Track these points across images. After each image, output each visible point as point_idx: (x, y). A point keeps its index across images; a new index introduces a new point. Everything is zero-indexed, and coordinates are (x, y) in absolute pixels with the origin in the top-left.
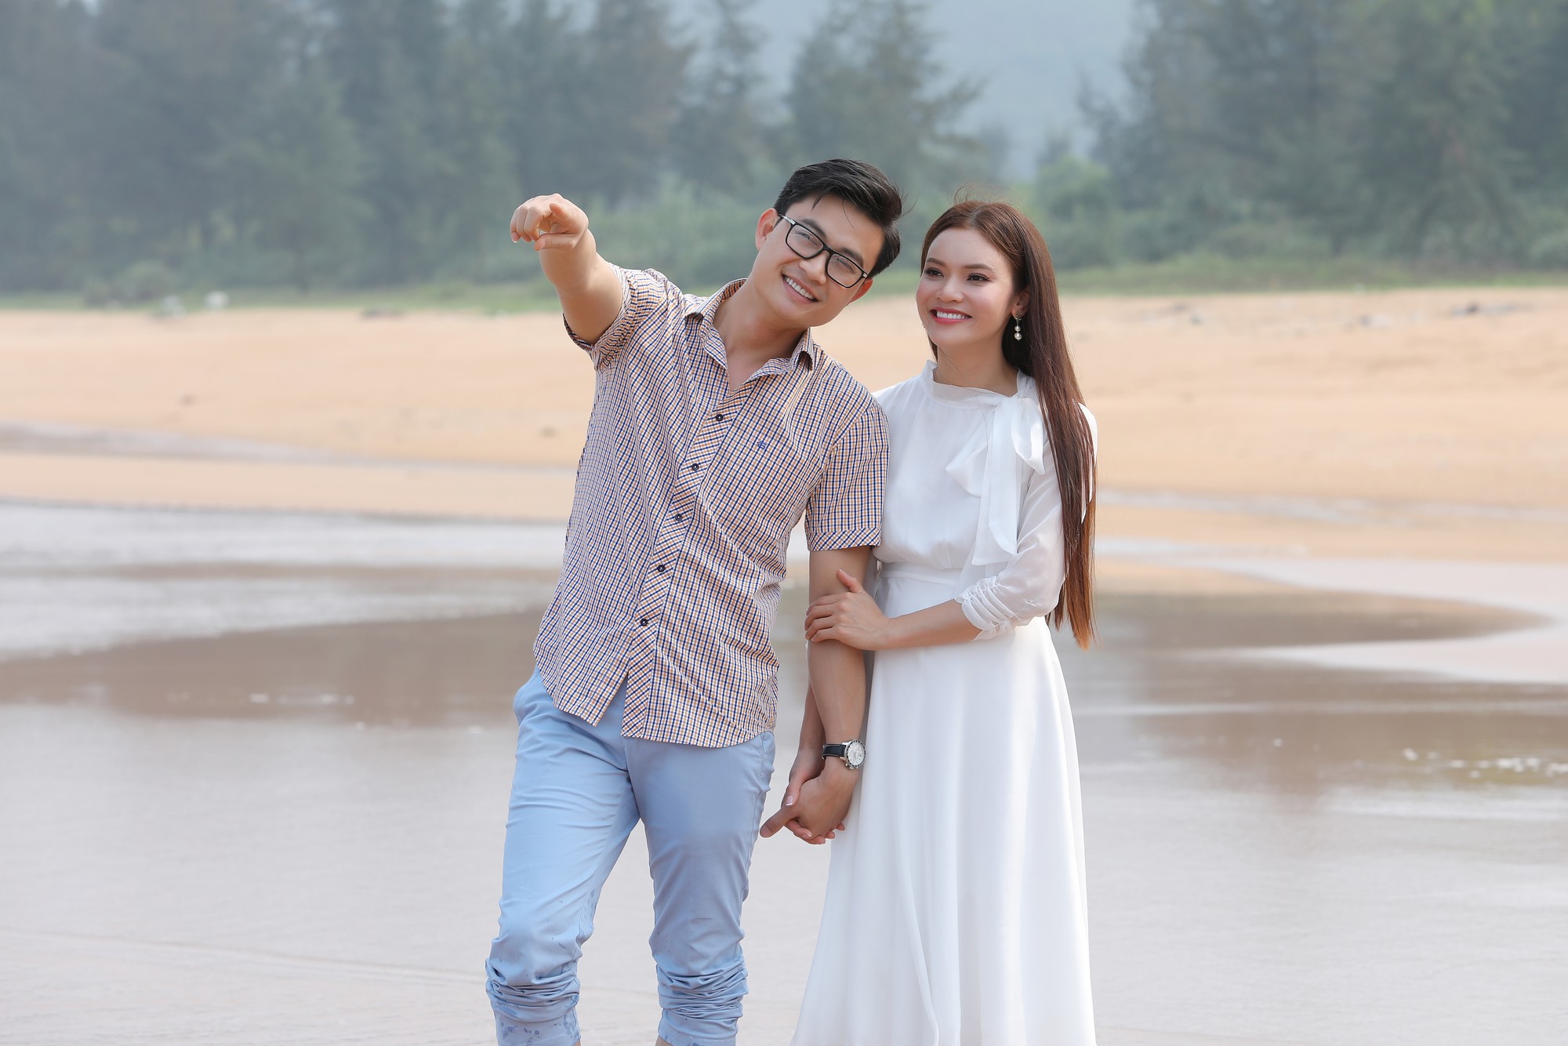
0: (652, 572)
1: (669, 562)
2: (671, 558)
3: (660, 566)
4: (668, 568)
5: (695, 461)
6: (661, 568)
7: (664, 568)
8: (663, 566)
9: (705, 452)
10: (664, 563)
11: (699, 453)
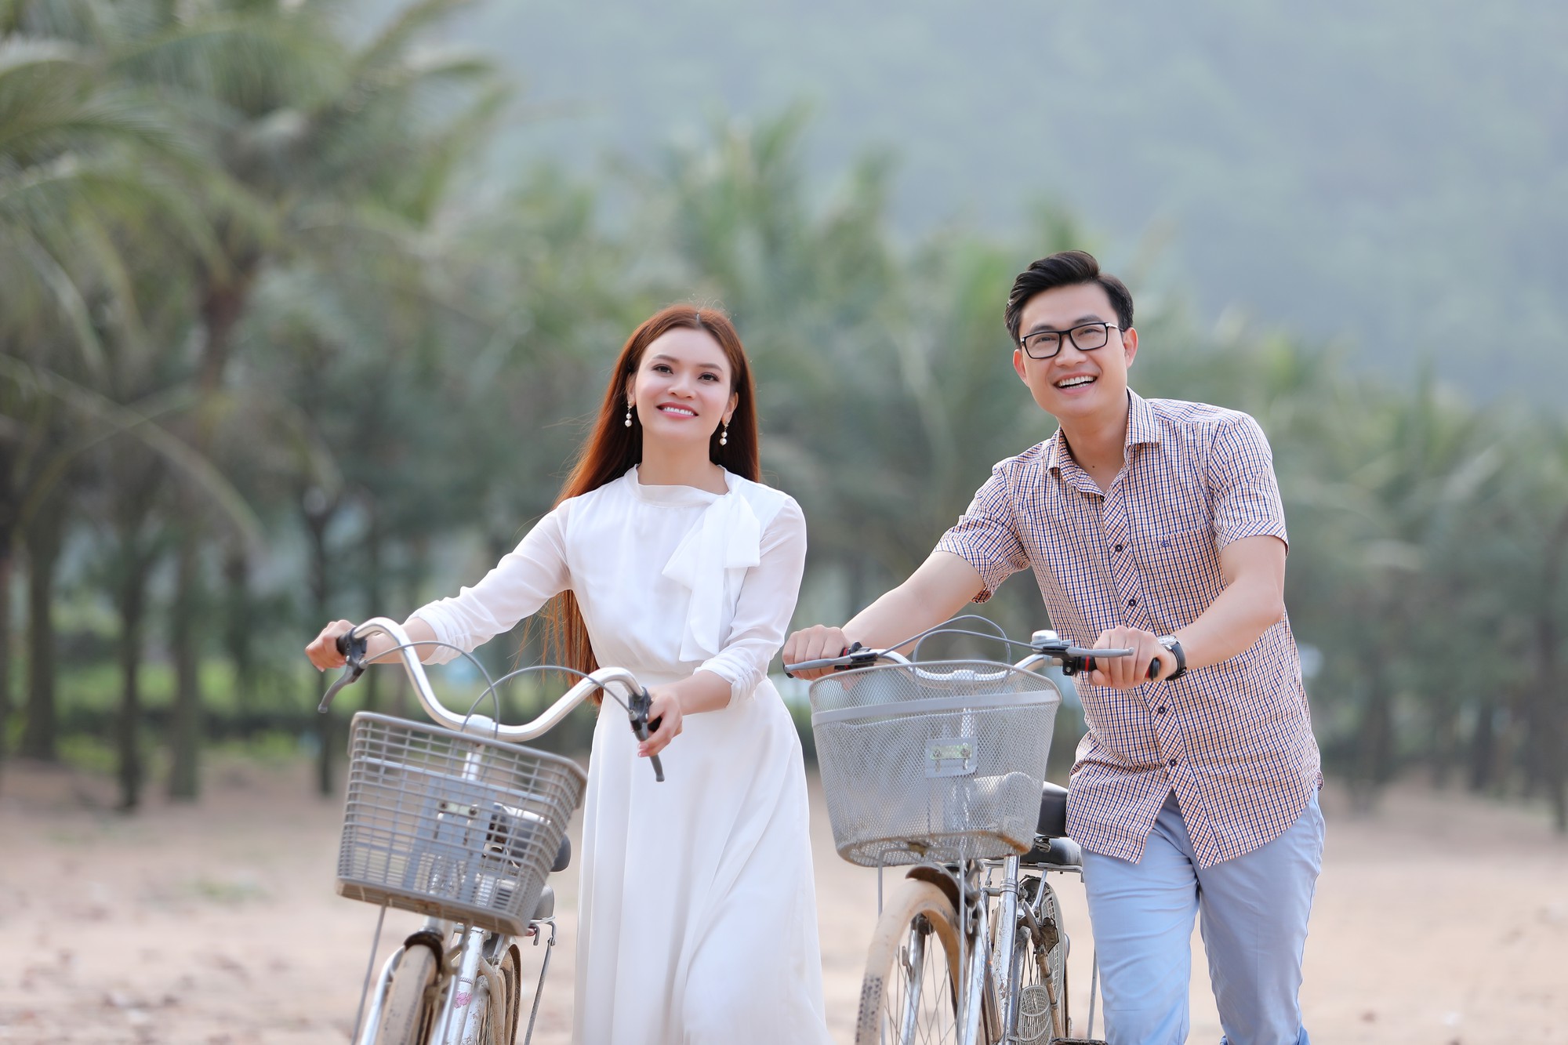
0: (1156, 718)
1: (1165, 701)
2: (1164, 697)
3: (1159, 709)
4: (1166, 706)
5: (1129, 598)
6: (1162, 710)
7: (1164, 709)
8: (1162, 707)
9: (1130, 584)
10: (1161, 705)
11: (1127, 589)
